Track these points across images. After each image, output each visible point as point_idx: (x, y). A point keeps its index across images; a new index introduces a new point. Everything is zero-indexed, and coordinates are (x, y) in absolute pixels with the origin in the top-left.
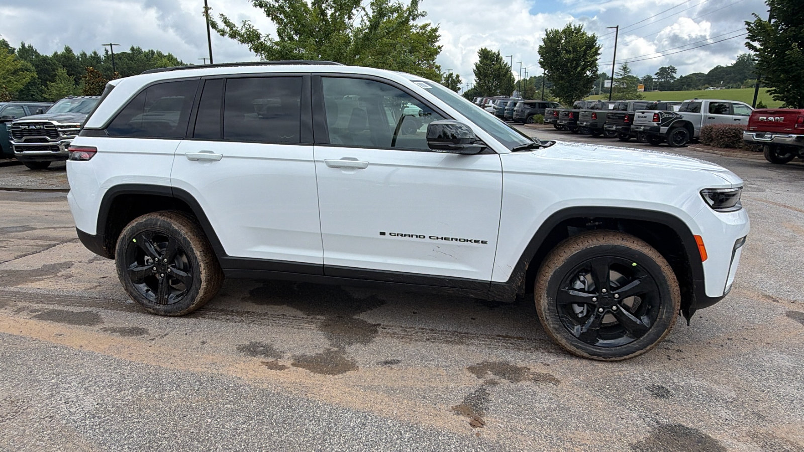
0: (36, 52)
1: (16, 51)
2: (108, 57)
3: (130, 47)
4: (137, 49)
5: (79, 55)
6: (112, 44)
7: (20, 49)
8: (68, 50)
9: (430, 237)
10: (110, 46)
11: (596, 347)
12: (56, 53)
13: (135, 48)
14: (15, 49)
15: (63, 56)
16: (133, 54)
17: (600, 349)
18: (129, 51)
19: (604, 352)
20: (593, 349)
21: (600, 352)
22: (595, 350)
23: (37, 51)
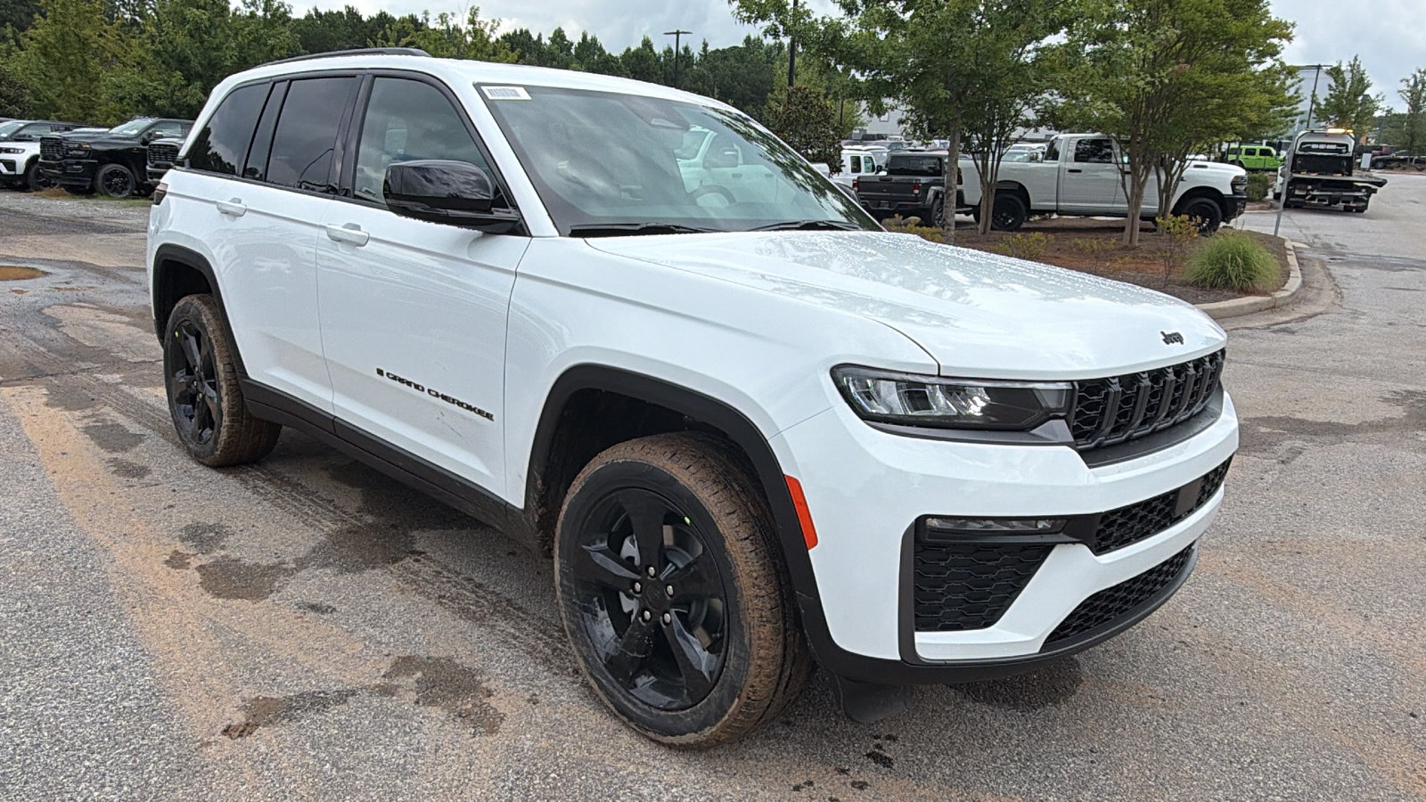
0: (601, 49)
1: (573, 47)
2: (706, 55)
3: (745, 38)
4: (754, 40)
5: (661, 52)
6: (681, 31)
7: (579, 43)
8: (647, 44)
9: (429, 391)
10: (675, 36)
11: (630, 697)
12: (629, 50)
13: (752, 38)
14: (572, 44)
15: (637, 54)
16: (747, 49)
17: (635, 704)
18: (741, 45)
19: (639, 712)
20: (623, 700)
21: (632, 711)
22: (626, 703)
23: (603, 46)
